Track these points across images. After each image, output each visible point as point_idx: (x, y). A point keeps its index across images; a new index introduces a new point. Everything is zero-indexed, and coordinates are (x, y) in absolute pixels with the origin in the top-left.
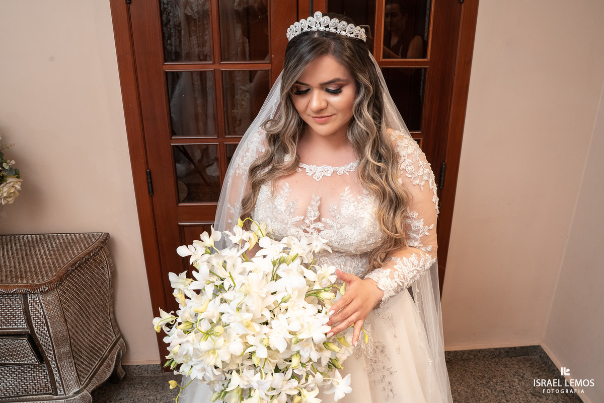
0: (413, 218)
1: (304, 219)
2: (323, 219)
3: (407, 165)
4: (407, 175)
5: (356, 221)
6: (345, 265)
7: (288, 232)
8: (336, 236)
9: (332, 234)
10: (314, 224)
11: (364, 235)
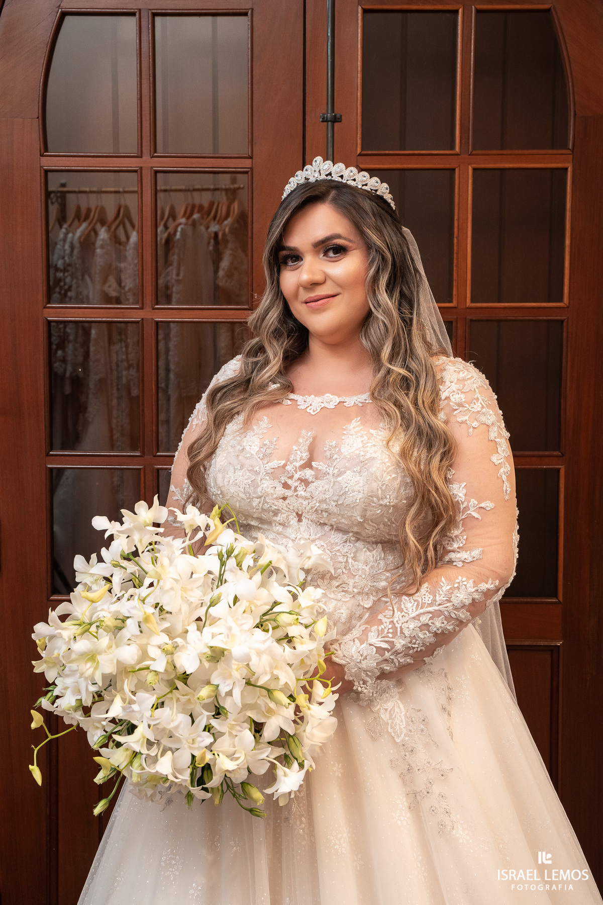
2: (314, 463)
3: (453, 391)
5: (362, 463)
6: (355, 558)
7: (259, 489)
8: (331, 490)
9: (326, 487)
10: (299, 473)
11: (375, 485)
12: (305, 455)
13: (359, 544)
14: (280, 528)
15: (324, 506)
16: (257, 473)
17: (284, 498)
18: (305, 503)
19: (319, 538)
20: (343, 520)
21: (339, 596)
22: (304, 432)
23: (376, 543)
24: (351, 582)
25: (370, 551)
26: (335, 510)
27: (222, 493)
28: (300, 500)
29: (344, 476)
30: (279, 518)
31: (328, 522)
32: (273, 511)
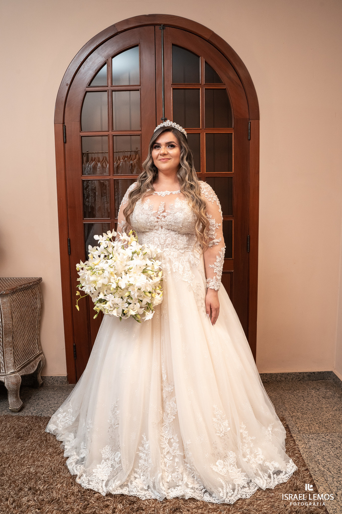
0: (210, 218)
1: (157, 212)
2: (166, 211)
3: (205, 192)
4: (205, 196)
5: (182, 210)
6: (178, 239)
7: (150, 220)
8: (172, 218)
10: (162, 214)
11: (186, 216)
12: (163, 209)
13: (179, 235)
14: (156, 231)
15: (170, 223)
16: (149, 215)
18: (164, 223)
19: (168, 233)
20: (176, 227)
21: (174, 250)
22: (161, 202)
23: (184, 234)
24: (177, 246)
25: (182, 237)
26: (174, 224)
27: (138, 222)
28: (163, 222)
29: (176, 214)
30: (156, 228)
31: (170, 228)
32: (154, 226)
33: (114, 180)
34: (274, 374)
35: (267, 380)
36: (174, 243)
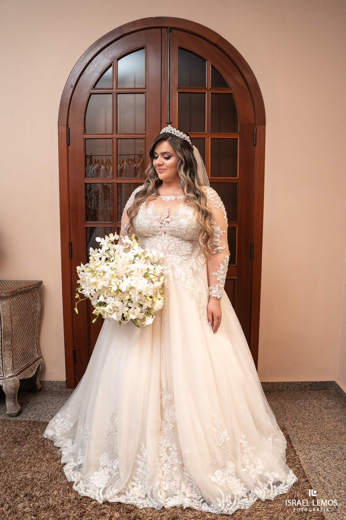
0: (214, 225)
1: (161, 217)
2: (170, 217)
5: (186, 216)
6: (181, 245)
7: (153, 225)
8: (176, 224)
9: (175, 223)
10: (166, 219)
11: (190, 222)
12: (167, 214)
13: (183, 241)
14: (159, 236)
15: (174, 229)
16: (152, 220)
17: (161, 227)
18: (168, 228)
19: (171, 239)
20: (179, 234)
21: (177, 256)
22: (166, 207)
23: (187, 241)
24: (180, 252)
25: (186, 243)
26: (177, 230)
27: (141, 226)
28: (166, 228)
29: (180, 220)
30: (159, 233)
31: (174, 234)
32: (157, 231)
33: (118, 183)
34: (276, 383)
35: (268, 389)
36: (177, 249)
